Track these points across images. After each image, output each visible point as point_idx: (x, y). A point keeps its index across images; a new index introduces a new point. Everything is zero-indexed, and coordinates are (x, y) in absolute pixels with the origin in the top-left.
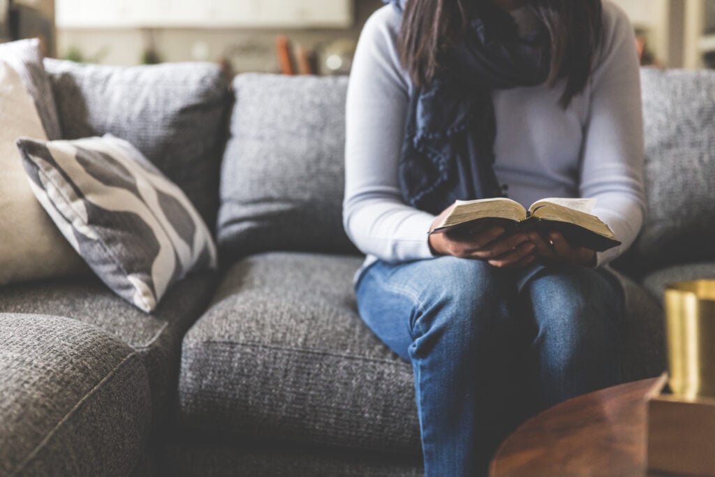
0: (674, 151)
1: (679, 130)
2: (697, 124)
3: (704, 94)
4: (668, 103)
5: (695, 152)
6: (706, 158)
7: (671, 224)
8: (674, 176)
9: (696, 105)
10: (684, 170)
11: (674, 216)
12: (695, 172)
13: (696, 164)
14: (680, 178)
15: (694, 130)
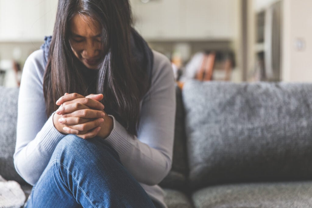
0: (206, 126)
1: (209, 115)
2: (218, 111)
3: (221, 95)
4: (203, 100)
5: (217, 127)
6: (223, 129)
7: (205, 165)
8: (207, 139)
9: (217, 101)
10: (212, 136)
11: (207, 161)
12: (217, 137)
13: (218, 133)
14: (210, 140)
15: (217, 115)
